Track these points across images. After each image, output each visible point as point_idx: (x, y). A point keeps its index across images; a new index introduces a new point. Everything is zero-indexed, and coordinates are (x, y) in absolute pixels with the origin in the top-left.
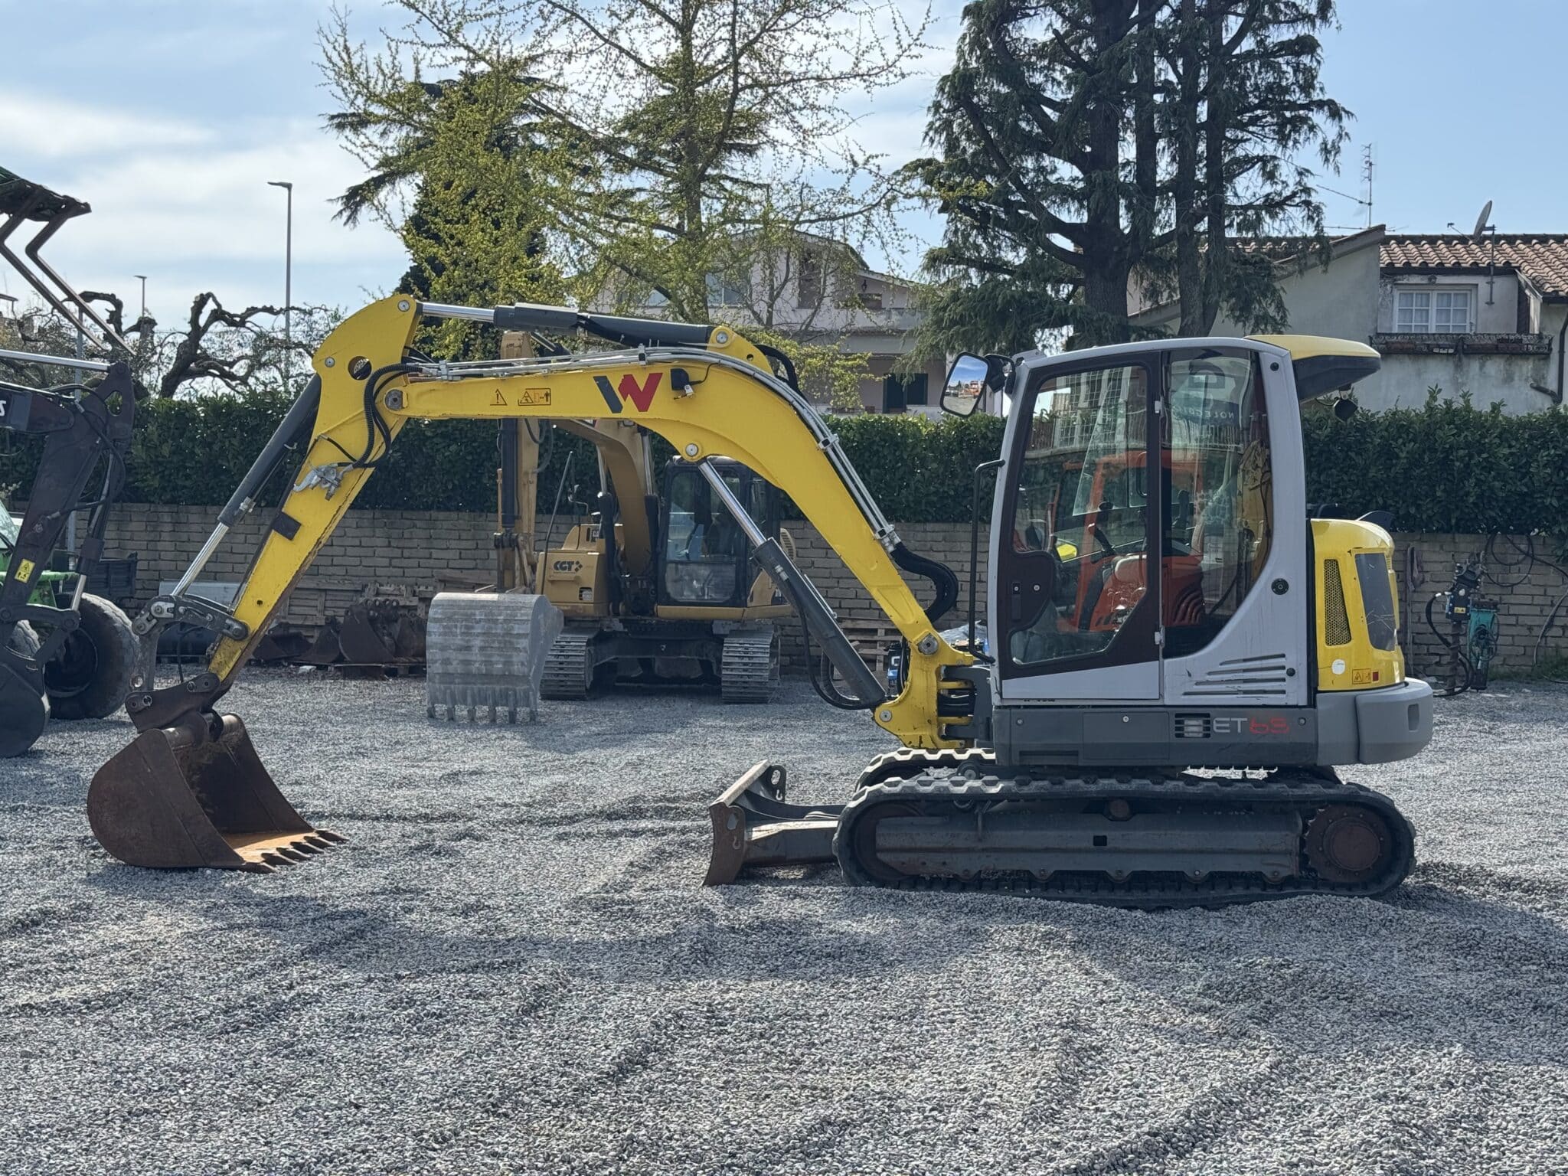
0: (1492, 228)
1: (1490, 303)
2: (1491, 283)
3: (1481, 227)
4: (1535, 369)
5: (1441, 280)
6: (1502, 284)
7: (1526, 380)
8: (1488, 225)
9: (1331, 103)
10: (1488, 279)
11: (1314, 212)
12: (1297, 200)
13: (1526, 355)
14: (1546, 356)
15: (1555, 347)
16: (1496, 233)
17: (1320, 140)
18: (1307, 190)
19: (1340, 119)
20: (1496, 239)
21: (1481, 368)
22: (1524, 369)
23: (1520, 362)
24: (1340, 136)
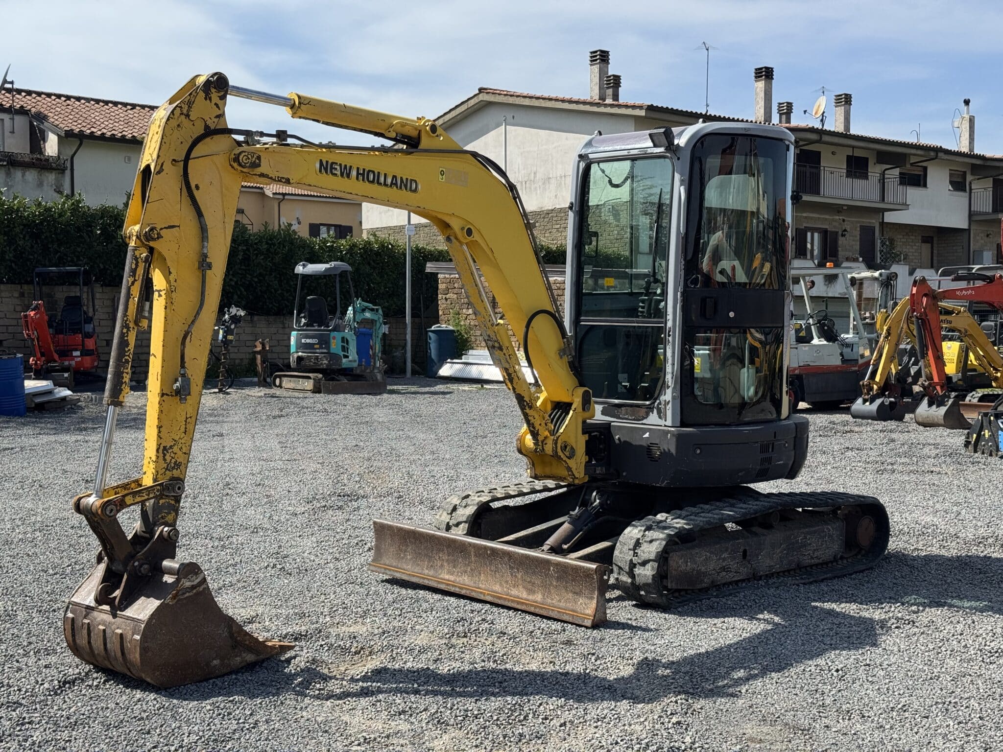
0: (12, 83)
1: (13, 132)
2: (13, 119)
3: (5, 81)
4: (56, 179)
6: (19, 121)
7: (51, 186)
10: (11, 116)
13: (50, 170)
14: (62, 171)
15: (68, 165)
21: (23, 176)
22: (50, 179)
23: (47, 174)
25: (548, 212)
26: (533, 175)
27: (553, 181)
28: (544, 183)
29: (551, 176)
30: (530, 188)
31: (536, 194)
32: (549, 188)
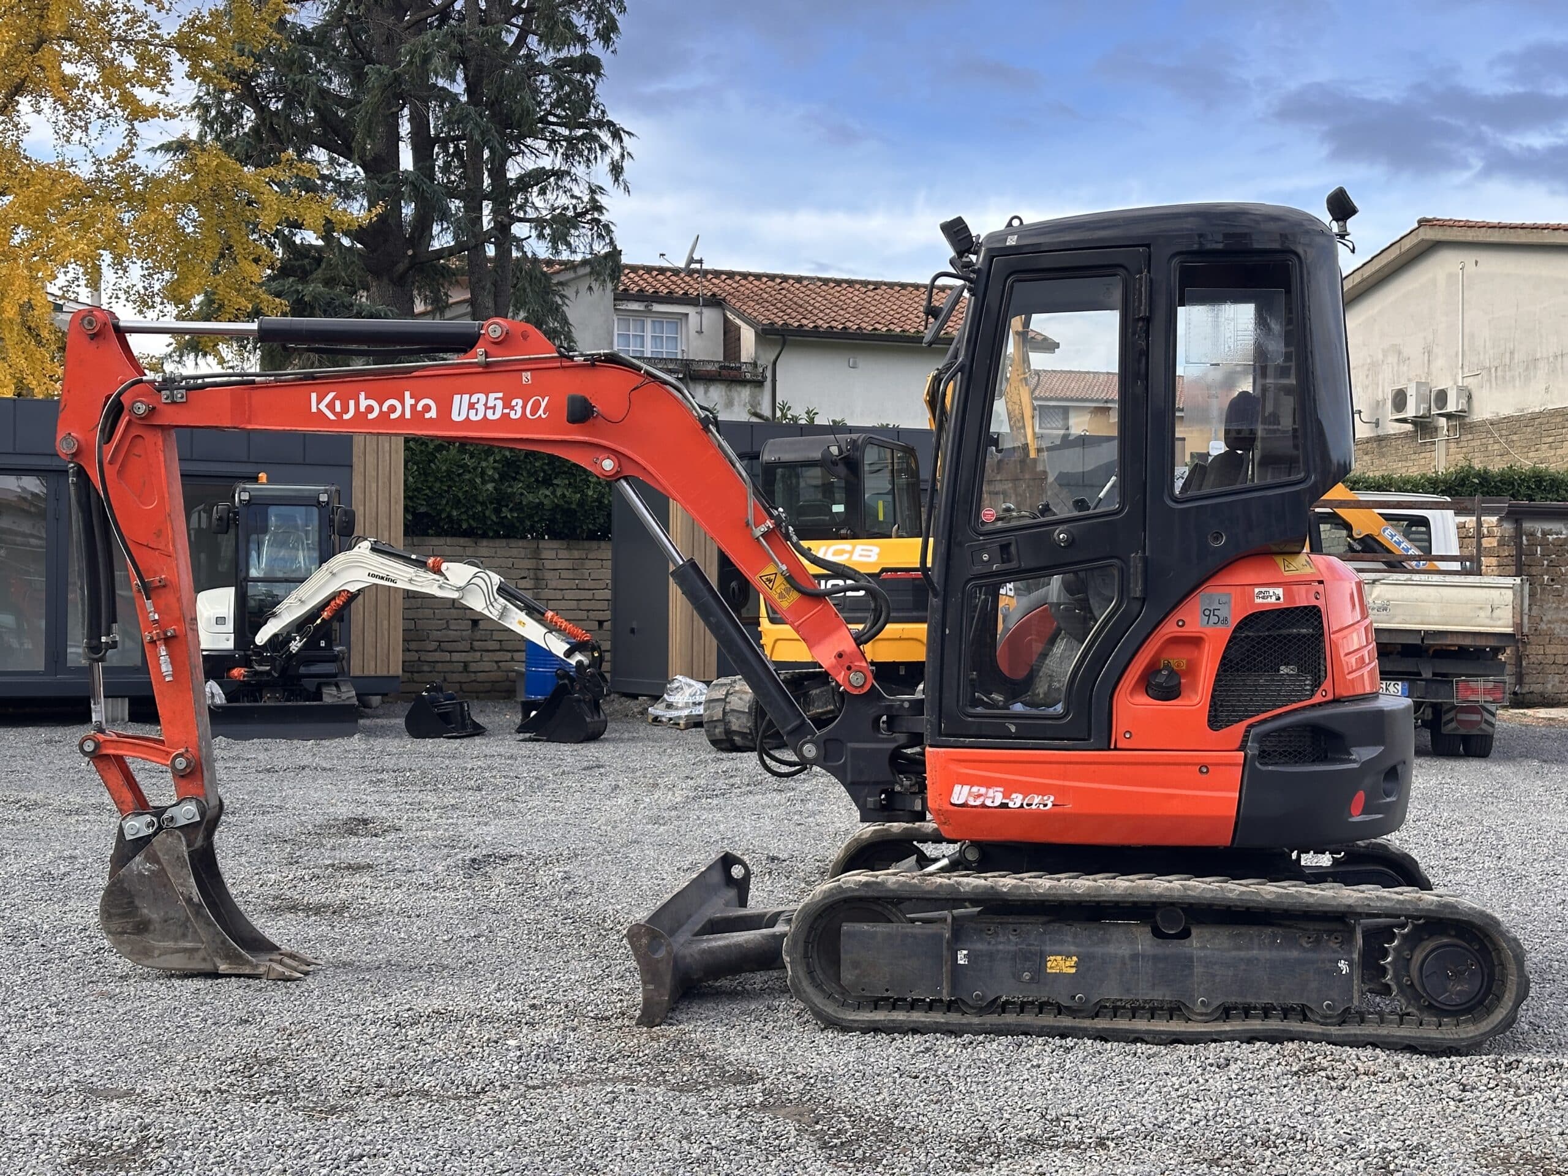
0: (701, 262)
1: (700, 332)
2: (701, 314)
3: (691, 260)
4: (753, 396)
5: (657, 307)
6: (711, 317)
7: (745, 405)
8: (696, 257)
9: (610, 124)
10: (698, 309)
11: (605, 231)
12: (589, 217)
13: (744, 382)
14: (759, 384)
15: (769, 374)
16: (705, 267)
17: (608, 160)
18: (599, 209)
19: (621, 141)
20: (706, 272)
21: (706, 392)
22: (743, 395)
23: (739, 389)
24: (623, 156)
25: (1534, 417)
26: (1508, 355)
27: (1541, 364)
28: (1527, 368)
29: (1538, 356)
30: (1504, 378)
31: (1514, 386)
32: (1535, 377)
